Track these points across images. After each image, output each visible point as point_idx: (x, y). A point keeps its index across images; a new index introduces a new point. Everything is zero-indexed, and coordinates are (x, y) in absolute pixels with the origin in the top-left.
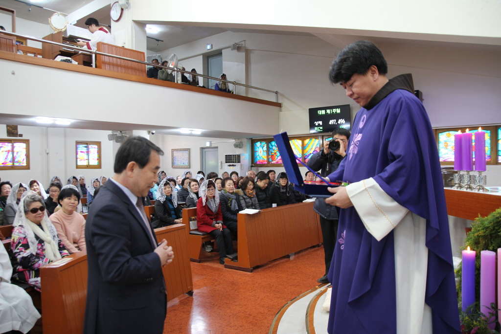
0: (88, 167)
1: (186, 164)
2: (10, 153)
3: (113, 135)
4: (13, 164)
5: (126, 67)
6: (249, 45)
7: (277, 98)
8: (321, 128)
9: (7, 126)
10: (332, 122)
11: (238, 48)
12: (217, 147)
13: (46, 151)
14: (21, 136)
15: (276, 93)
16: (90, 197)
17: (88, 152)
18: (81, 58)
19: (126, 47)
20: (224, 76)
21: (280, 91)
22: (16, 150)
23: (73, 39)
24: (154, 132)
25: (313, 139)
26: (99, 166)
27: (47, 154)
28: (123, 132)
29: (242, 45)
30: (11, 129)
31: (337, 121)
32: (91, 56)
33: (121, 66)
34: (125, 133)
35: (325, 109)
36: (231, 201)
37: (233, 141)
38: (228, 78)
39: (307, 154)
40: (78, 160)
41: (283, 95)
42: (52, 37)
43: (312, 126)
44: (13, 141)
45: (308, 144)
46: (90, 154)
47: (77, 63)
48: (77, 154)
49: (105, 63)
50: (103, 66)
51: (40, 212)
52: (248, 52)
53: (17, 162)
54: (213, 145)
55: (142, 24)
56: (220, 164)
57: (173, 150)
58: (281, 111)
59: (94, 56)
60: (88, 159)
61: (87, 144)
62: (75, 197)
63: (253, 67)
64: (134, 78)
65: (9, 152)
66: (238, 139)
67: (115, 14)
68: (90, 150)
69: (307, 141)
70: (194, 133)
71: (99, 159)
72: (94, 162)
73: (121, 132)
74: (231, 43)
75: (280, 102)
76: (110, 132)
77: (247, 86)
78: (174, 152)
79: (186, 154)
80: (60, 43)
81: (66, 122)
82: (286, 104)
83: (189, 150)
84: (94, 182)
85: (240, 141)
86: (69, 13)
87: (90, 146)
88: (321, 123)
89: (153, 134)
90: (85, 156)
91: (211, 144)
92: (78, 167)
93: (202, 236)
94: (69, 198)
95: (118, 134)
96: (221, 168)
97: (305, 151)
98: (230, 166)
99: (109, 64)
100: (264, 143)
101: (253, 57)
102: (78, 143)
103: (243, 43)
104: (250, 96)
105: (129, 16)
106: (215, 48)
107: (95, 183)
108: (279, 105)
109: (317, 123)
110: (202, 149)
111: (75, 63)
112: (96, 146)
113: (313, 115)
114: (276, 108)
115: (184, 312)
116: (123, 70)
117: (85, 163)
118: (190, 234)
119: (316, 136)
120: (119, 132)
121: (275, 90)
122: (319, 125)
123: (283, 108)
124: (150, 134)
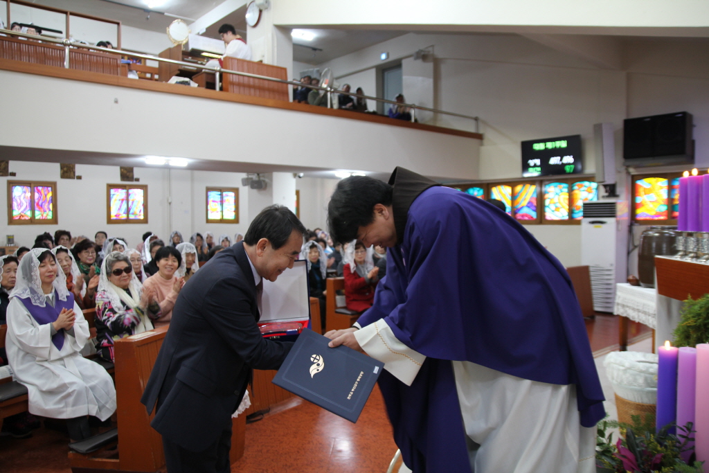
0: (222, 221)
2: (125, 203)
3: (248, 179)
4: (128, 216)
5: (261, 89)
6: (439, 53)
7: (477, 127)
8: (539, 169)
9: (121, 168)
10: (554, 161)
11: (423, 56)
13: (168, 200)
14: (137, 180)
15: (476, 119)
17: (222, 202)
18: (204, 79)
19: (266, 61)
20: (400, 98)
21: (481, 116)
22: (131, 198)
23: (196, 54)
24: (302, 175)
25: (528, 186)
27: (170, 203)
28: (261, 175)
29: (429, 52)
30: (125, 172)
31: (561, 160)
32: (214, 75)
33: (254, 87)
34: (263, 176)
35: (544, 141)
38: (408, 100)
39: (519, 206)
40: (209, 212)
41: (485, 123)
42: (169, 53)
43: (525, 166)
44: (127, 187)
45: (520, 193)
46: (225, 204)
47: (196, 85)
48: (207, 203)
49: (233, 84)
50: (231, 88)
51: (124, 274)
52: (437, 63)
53: (133, 214)
55: (285, 30)
58: (482, 145)
59: (218, 75)
60: (222, 211)
61: (221, 190)
63: (445, 84)
64: (271, 102)
65: (122, 200)
67: (251, 17)
68: (225, 198)
69: (519, 188)
71: (237, 211)
72: (230, 215)
73: (258, 175)
74: (414, 50)
75: (481, 132)
76: (244, 175)
77: (436, 111)
80: (178, 60)
81: (183, 162)
82: (489, 135)
86: (197, 19)
87: (224, 193)
88: (538, 162)
89: (300, 177)
90: (218, 206)
92: (208, 221)
93: (351, 317)
94: (166, 259)
95: (255, 177)
97: (516, 203)
99: (239, 85)
101: (444, 68)
102: (209, 189)
103: (431, 49)
104: (439, 124)
105: (270, 20)
106: (392, 58)
108: (479, 137)
109: (531, 162)
111: (194, 85)
112: (233, 194)
113: (527, 151)
114: (474, 141)
115: (307, 413)
116: (258, 92)
117: (218, 217)
118: (337, 312)
119: (531, 181)
120: (256, 175)
121: (474, 115)
122: (535, 166)
123: (485, 141)
124: (297, 178)
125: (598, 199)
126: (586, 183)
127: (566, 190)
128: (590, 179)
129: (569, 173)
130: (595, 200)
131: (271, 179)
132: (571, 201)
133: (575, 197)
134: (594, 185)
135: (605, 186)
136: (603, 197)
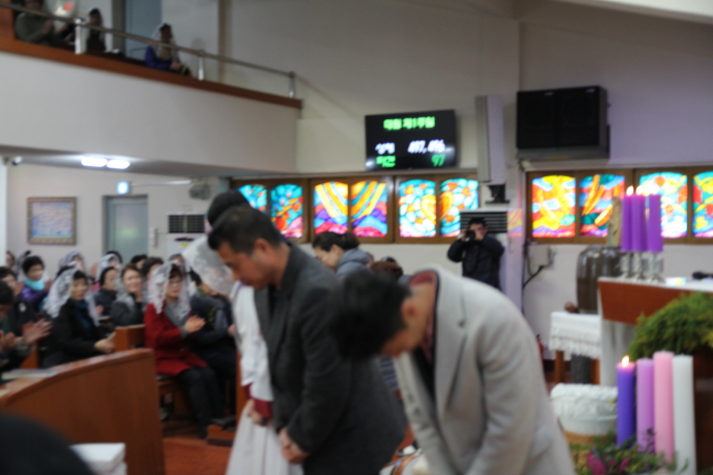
1: (66, 233)
7: (293, 89)
8: (392, 159)
10: (416, 147)
12: (144, 197)
15: (291, 76)
20: (166, 30)
21: (299, 72)
24: (17, 160)
25: (373, 184)
31: (426, 146)
35: (402, 116)
37: (184, 183)
38: (181, 38)
39: (359, 216)
41: (306, 82)
43: (371, 153)
45: (361, 194)
54: (136, 192)
56: (151, 236)
57: (31, 201)
58: (300, 117)
66: (200, 178)
69: (358, 187)
70: (112, 165)
75: (299, 97)
77: (223, 59)
78: (35, 204)
79: (65, 212)
82: (312, 102)
83: (72, 201)
85: (202, 183)
88: (390, 147)
89: (14, 164)
91: (130, 188)
96: (156, 245)
97: (354, 210)
98: (180, 239)
100: (261, 189)
104: (229, 81)
108: (296, 104)
109: (381, 148)
110: (108, 199)
113: (375, 131)
114: (288, 111)
119: (378, 174)
121: (288, 69)
122: (386, 154)
123: (305, 112)
124: (10, 163)
125: (479, 205)
126: (462, 182)
127: (431, 192)
128: (468, 174)
129: (438, 167)
130: (474, 208)
132: (439, 209)
133: (445, 202)
134: (473, 184)
135: (492, 188)
136: (488, 203)
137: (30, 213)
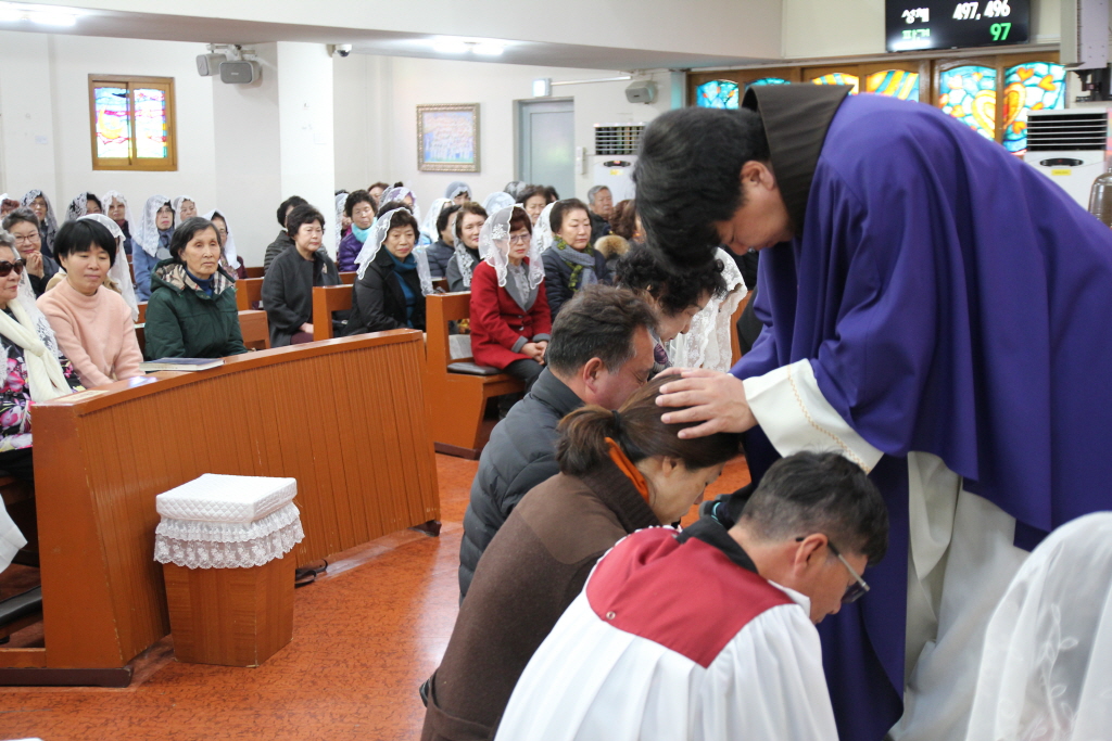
0: (133, 164)
1: (467, 157)
3: (212, 57)
8: (927, 32)
10: (964, 11)
12: (570, 101)
16: (144, 260)
17: (131, 114)
24: (347, 47)
25: (900, 74)
26: (170, 163)
28: (244, 48)
31: (981, 10)
34: (253, 52)
36: (580, 274)
37: (624, 79)
40: (99, 141)
43: (894, 25)
46: (138, 121)
48: (94, 119)
54: (557, 94)
56: (579, 159)
57: (422, 110)
60: (134, 139)
61: (127, 84)
62: (101, 249)
66: (643, 71)
68: (137, 106)
69: (876, 80)
70: (478, 51)
71: (170, 137)
72: (153, 148)
73: (239, 48)
76: (203, 49)
78: (426, 116)
79: (465, 122)
83: (474, 108)
84: (160, 211)
85: (647, 78)
87: (137, 92)
88: (924, 14)
89: (344, 54)
90: (121, 126)
91: (550, 87)
92: (98, 164)
93: (485, 379)
94: (84, 254)
95: (230, 53)
96: (585, 173)
98: (610, 164)
100: (731, 86)
102: (96, 82)
107: (160, 216)
109: (909, 16)
110: (521, 104)
112: (158, 94)
117: (123, 152)
118: (450, 371)
119: (909, 62)
120: (233, 47)
122: (918, 23)
124: (336, 53)
125: (1066, 106)
126: (1040, 67)
127: (991, 84)
128: (1049, 56)
129: (1000, 43)
130: (1060, 110)
131: (274, 61)
132: (1003, 111)
133: (1014, 99)
134: (1058, 71)
135: (1083, 74)
136: (1079, 100)
137: (420, 129)
